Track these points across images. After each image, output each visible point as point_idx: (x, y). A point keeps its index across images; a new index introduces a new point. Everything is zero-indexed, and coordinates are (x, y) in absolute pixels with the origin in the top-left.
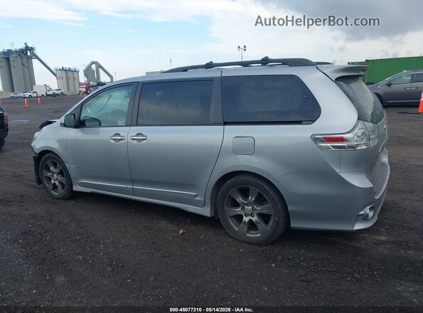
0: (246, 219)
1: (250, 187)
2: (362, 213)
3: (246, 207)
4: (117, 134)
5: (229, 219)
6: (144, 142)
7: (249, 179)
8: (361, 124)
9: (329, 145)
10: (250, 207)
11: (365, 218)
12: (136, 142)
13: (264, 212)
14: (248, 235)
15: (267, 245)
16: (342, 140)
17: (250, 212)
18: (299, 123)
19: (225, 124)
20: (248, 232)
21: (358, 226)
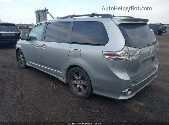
0: (78, 86)
1: (79, 72)
2: (123, 91)
3: (78, 81)
4: (37, 44)
5: (72, 85)
6: (45, 48)
7: (79, 69)
8: (126, 48)
9: (109, 57)
10: (79, 81)
11: (126, 94)
12: (42, 48)
13: (84, 84)
14: (78, 93)
15: (85, 99)
16: (114, 55)
17: (79, 83)
18: (99, 45)
19: (72, 43)
20: (78, 92)
21: (121, 98)
